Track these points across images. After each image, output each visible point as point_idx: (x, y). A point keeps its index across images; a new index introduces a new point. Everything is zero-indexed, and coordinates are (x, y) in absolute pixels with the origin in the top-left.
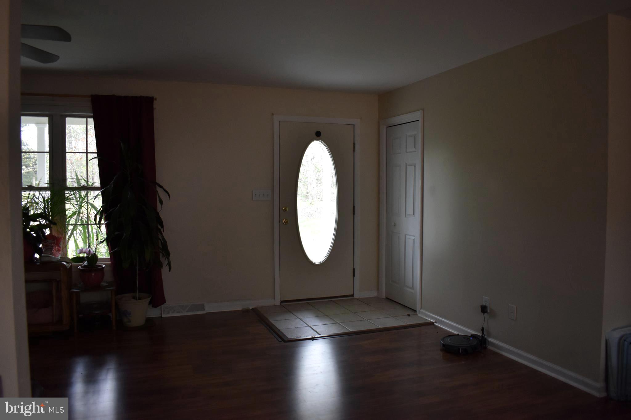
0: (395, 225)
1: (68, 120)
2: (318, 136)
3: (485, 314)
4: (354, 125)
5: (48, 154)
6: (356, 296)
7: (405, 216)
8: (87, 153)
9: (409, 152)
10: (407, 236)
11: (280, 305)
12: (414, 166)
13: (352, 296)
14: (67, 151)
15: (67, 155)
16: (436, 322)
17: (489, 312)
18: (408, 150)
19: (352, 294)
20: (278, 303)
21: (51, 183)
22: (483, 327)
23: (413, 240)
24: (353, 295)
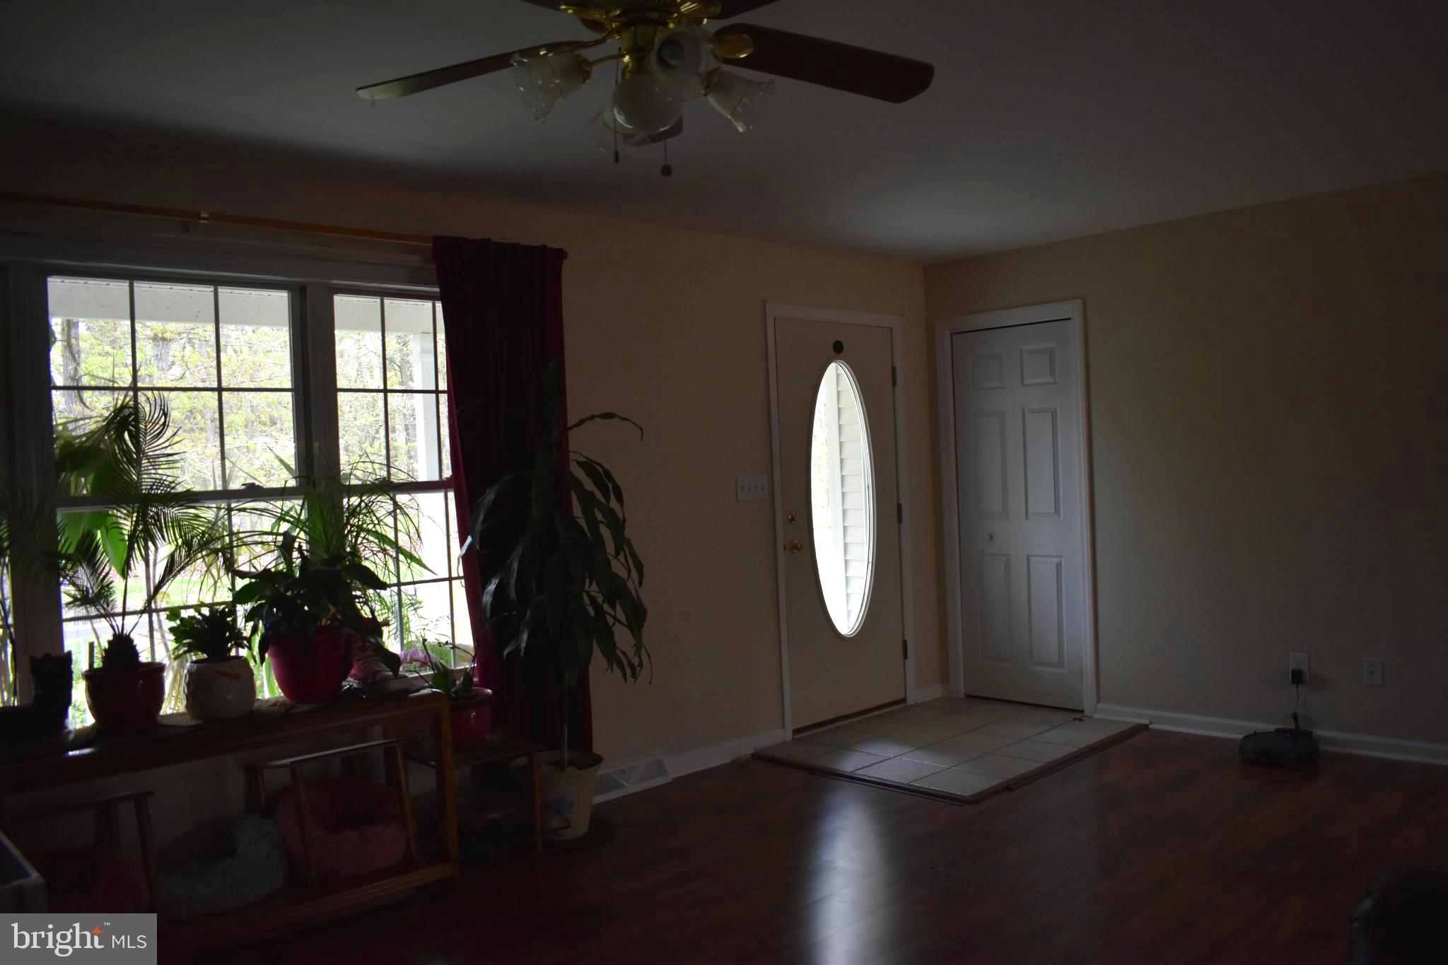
0: (991, 537)
1: (340, 301)
2: (838, 351)
3: (1300, 686)
4: (891, 328)
5: (289, 394)
6: (910, 701)
7: (1027, 518)
8: (385, 391)
9: (1030, 385)
10: (1032, 559)
11: (793, 739)
12: (1051, 413)
13: (904, 700)
14: (340, 384)
15: (341, 397)
16: (1151, 723)
17: (1308, 680)
18: (1026, 382)
19: (903, 696)
20: (789, 736)
21: (304, 477)
22: (1297, 711)
23: (1057, 565)
24: (906, 698)
